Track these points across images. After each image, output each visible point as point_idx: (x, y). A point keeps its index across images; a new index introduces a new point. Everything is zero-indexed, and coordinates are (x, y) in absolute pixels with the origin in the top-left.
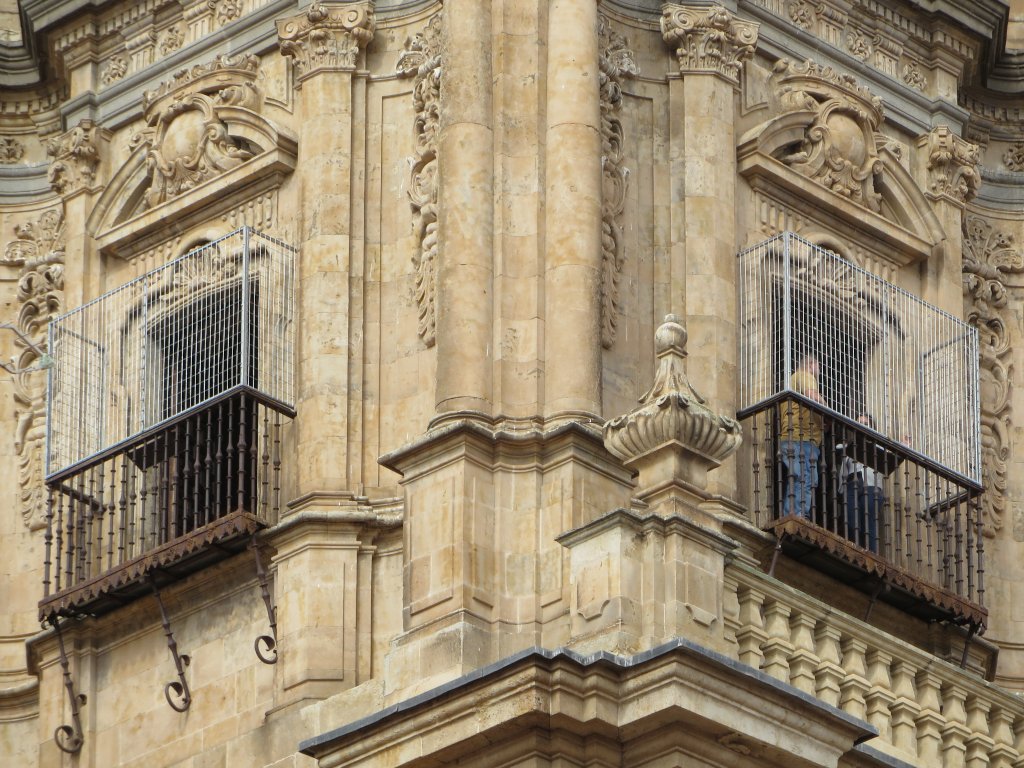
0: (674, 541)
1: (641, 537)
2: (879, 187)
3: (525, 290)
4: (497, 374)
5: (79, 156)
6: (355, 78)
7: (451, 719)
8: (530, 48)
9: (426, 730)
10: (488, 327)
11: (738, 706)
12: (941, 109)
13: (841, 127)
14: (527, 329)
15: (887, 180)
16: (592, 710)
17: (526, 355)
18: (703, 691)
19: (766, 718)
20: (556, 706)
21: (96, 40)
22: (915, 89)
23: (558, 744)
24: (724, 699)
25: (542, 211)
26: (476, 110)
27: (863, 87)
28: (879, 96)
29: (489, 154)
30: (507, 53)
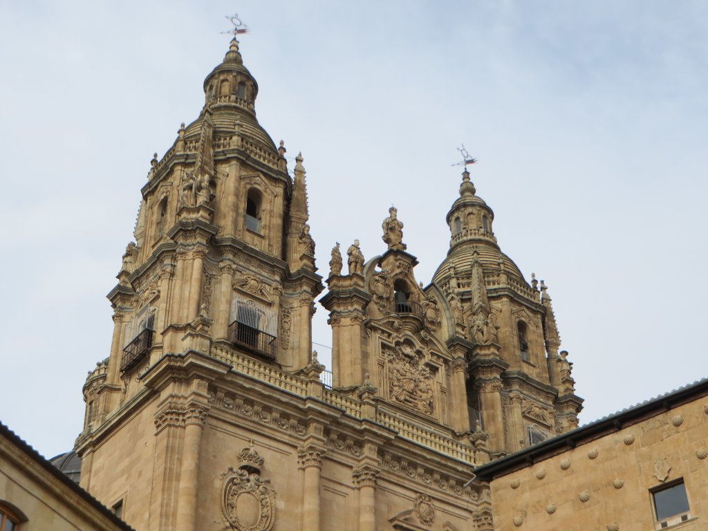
0: (199, 338)
1: (194, 338)
2: (261, 291)
3: (186, 305)
4: (180, 318)
5: (135, 301)
6: (170, 280)
7: (158, 369)
8: (190, 268)
9: (155, 372)
10: (179, 311)
11: (205, 362)
12: (275, 281)
13: (253, 282)
14: (186, 311)
15: (263, 291)
16: (179, 364)
17: (185, 315)
18: (197, 359)
19: (211, 364)
20: (172, 363)
21: (139, 283)
22: (271, 278)
23: (181, 372)
24: (201, 361)
25: (190, 293)
26: (180, 278)
27: (258, 276)
28: (262, 278)
29: (182, 285)
30: (187, 269)
